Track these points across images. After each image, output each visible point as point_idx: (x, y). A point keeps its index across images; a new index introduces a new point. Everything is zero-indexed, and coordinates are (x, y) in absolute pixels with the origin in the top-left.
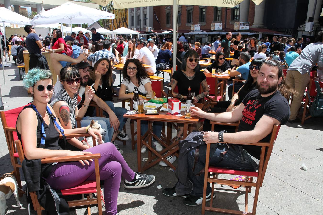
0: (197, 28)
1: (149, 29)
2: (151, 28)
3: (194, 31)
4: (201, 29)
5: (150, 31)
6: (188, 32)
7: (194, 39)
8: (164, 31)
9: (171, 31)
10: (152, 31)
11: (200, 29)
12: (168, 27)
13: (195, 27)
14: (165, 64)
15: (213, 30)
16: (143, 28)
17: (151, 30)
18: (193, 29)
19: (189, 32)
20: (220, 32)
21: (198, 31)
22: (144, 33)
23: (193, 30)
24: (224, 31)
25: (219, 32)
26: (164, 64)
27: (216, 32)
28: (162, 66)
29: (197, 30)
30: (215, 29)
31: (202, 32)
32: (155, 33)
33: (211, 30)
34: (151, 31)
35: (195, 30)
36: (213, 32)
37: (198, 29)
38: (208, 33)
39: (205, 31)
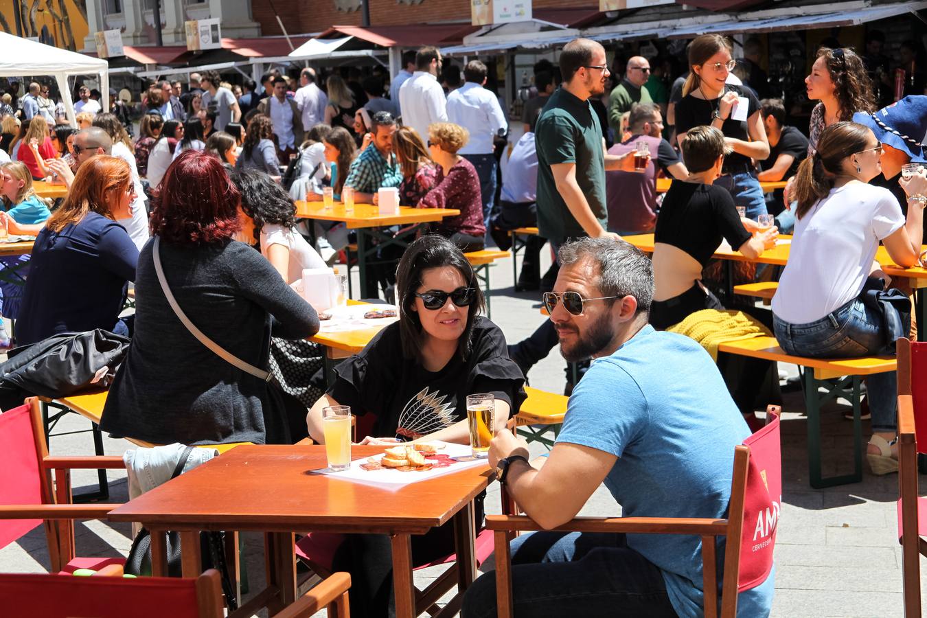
0: (512, 10)
1: (204, 33)
2: (214, 27)
3: (491, 29)
4: (537, 13)
5: (210, 45)
6: (458, 40)
7: (508, 84)
8: (298, 43)
9: (343, 35)
10: (224, 44)
11: (528, 15)
14: (84, 342)
15: (619, 11)
16: (141, 26)
17: (215, 40)
18: (482, 15)
19: (466, 40)
20: (664, 23)
21: (522, 27)
22: (176, 60)
23: (483, 22)
24: (688, 14)
25: (656, 24)
26: (78, 348)
27: (637, 26)
28: (55, 359)
29: (515, 19)
30: (631, 4)
31: (543, 29)
32: (247, 58)
33: (601, 10)
34: (215, 46)
35: (497, 21)
36: (622, 28)
37: (518, 14)
38: (586, 32)
39: (564, 24)
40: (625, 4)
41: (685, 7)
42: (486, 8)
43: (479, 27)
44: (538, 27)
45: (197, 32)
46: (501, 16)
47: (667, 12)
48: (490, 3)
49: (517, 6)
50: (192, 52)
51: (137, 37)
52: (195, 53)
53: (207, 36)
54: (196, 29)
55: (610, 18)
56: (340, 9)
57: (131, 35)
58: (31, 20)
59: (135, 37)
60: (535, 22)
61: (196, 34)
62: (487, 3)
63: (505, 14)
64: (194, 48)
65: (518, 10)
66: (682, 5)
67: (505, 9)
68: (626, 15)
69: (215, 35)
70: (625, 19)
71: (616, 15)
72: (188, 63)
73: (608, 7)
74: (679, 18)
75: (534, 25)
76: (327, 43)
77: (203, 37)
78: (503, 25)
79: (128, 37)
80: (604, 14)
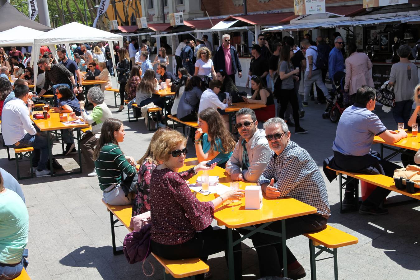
0: (315, 8)
1: (177, 18)
2: (181, 16)
3: (304, 17)
4: (328, 9)
5: (179, 24)
9: (234, 20)
10: (185, 23)
11: (323, 11)
12: (239, 5)
13: (306, 4)
15: (373, 8)
16: (160, 13)
17: (182, 21)
18: (300, 10)
19: (291, 22)
21: (319, 16)
23: (300, 14)
24: (415, 9)
29: (316, 12)
30: (381, 4)
33: (364, 7)
34: (181, 24)
35: (307, 13)
37: (318, 10)
38: (353, 18)
39: (343, 15)
40: (378, 4)
41: (413, 5)
42: (302, 7)
43: (298, 16)
44: (328, 16)
45: (174, 18)
46: (310, 11)
47: (401, 8)
48: (304, 4)
49: (318, 6)
50: (173, 26)
51: (159, 17)
52: (174, 27)
53: (178, 20)
54: (174, 17)
55: (368, 11)
56: (235, 5)
57: (157, 17)
58: (126, 11)
59: (158, 17)
60: (327, 14)
61: (174, 19)
62: (302, 5)
63: (312, 10)
64: (173, 25)
65: (318, 8)
66: (412, 4)
67: (312, 7)
68: (377, 10)
69: (181, 19)
70: (376, 11)
71: (371, 10)
72: (171, 31)
73: (368, 6)
74: (408, 11)
75: (327, 15)
76: (227, 23)
77: (177, 20)
78: (310, 15)
79: (156, 18)
80: (365, 9)
